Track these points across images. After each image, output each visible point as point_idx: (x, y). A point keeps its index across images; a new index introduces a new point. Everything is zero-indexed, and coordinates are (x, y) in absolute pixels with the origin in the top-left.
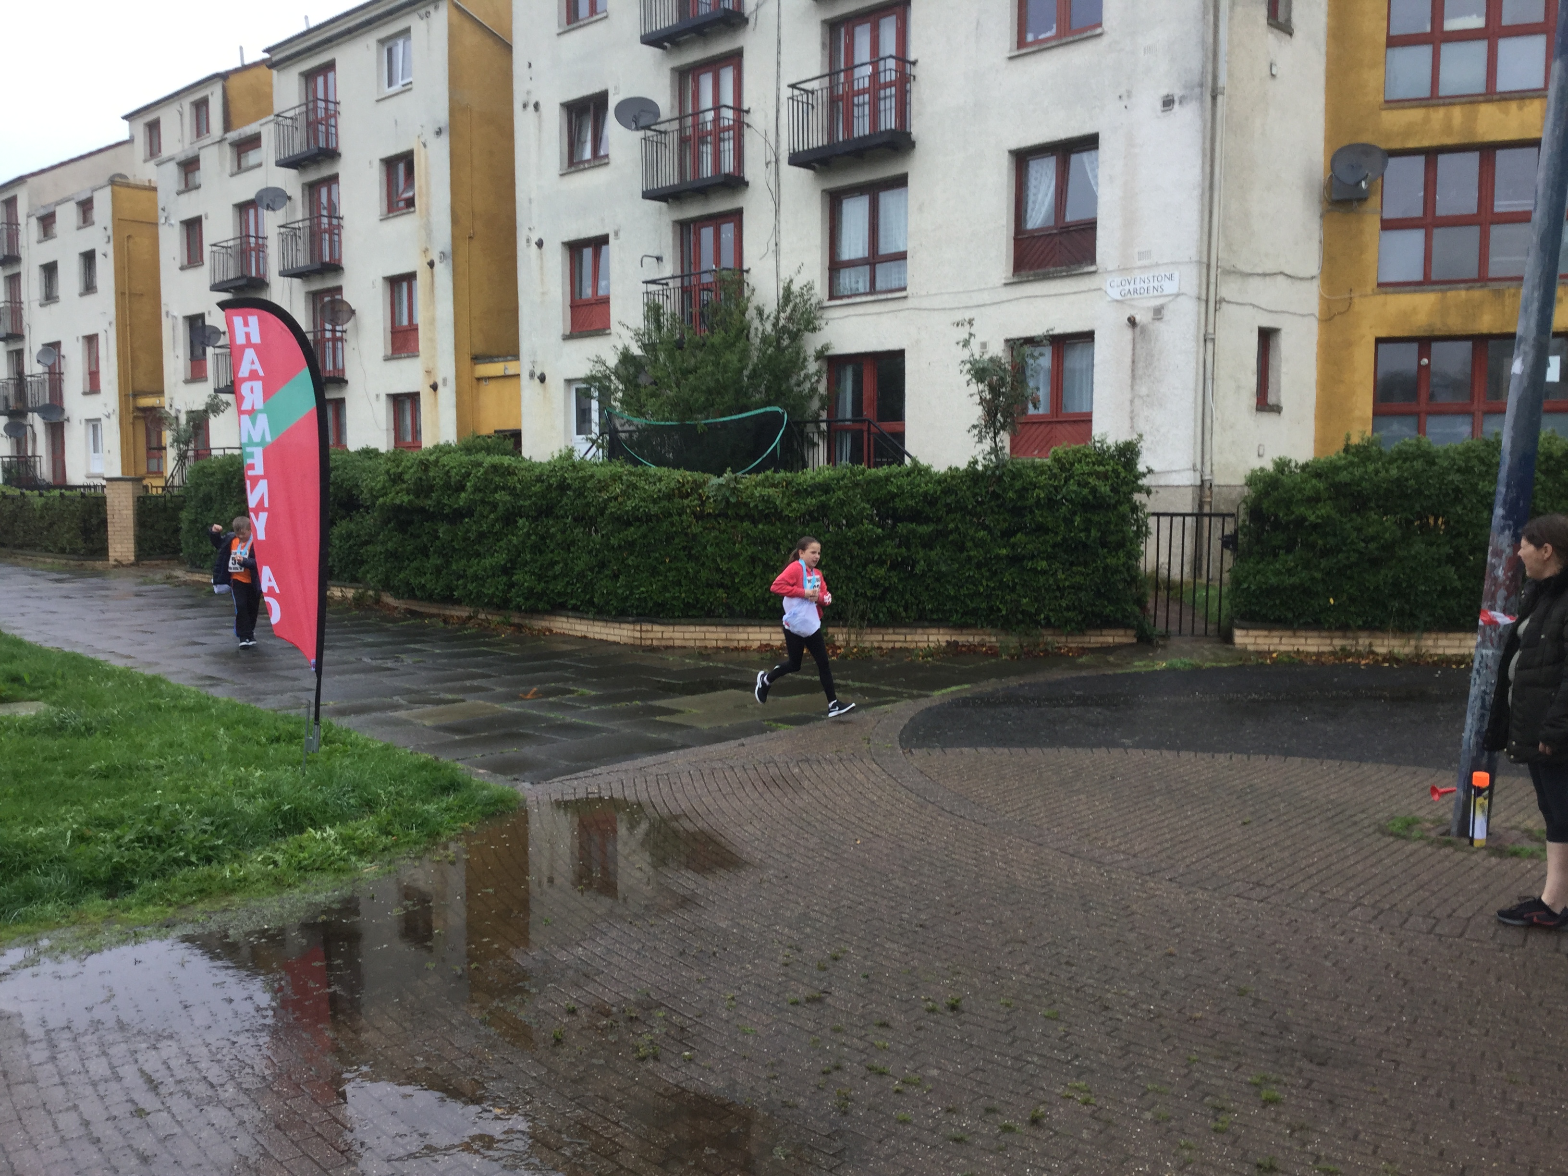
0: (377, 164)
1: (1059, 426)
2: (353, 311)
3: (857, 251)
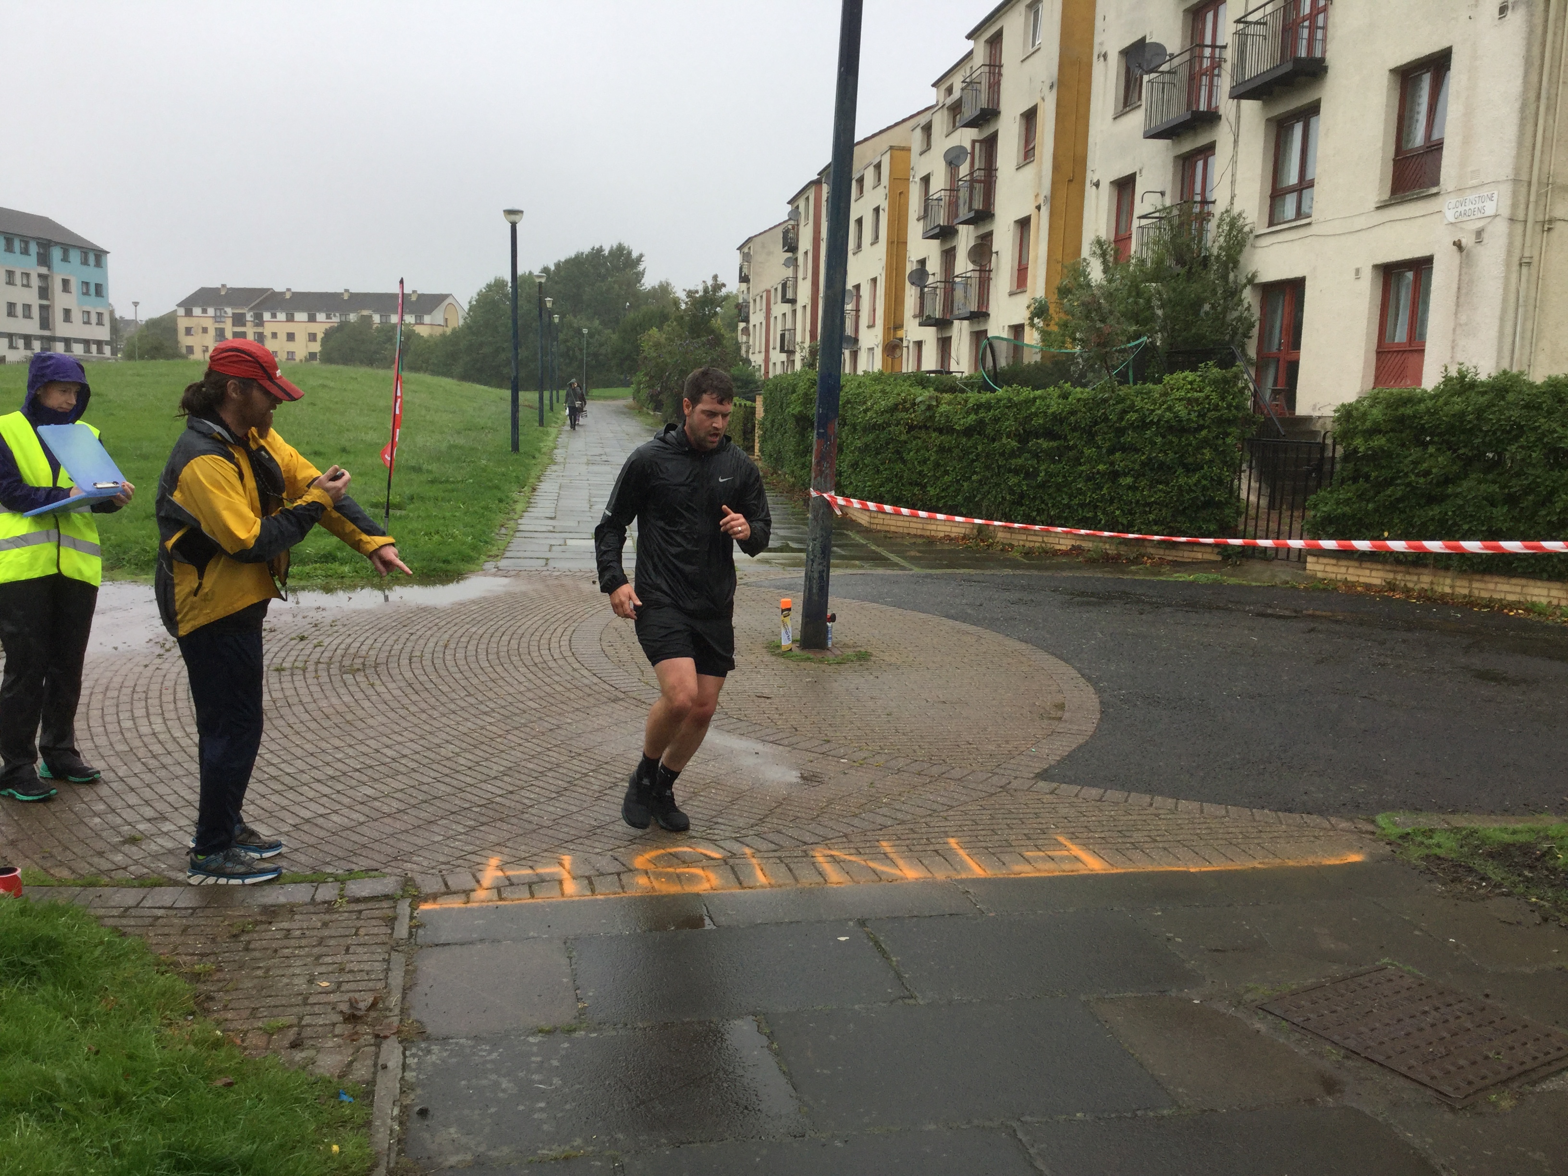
0: (1018, 119)
1: (1410, 355)
2: (997, 253)
3: (1292, 178)
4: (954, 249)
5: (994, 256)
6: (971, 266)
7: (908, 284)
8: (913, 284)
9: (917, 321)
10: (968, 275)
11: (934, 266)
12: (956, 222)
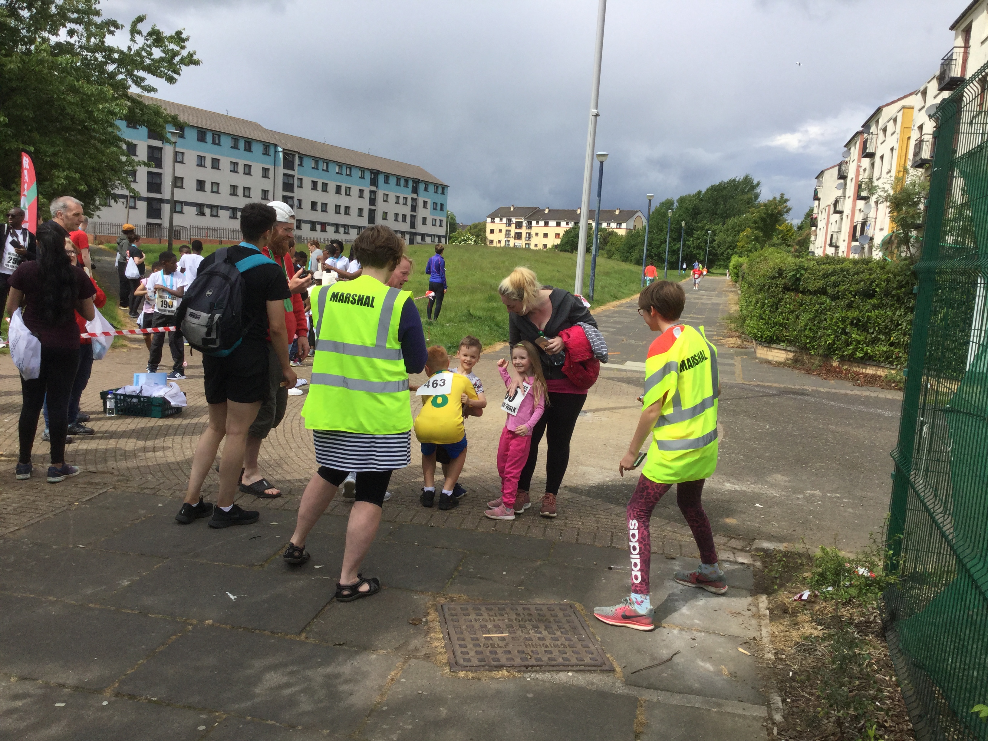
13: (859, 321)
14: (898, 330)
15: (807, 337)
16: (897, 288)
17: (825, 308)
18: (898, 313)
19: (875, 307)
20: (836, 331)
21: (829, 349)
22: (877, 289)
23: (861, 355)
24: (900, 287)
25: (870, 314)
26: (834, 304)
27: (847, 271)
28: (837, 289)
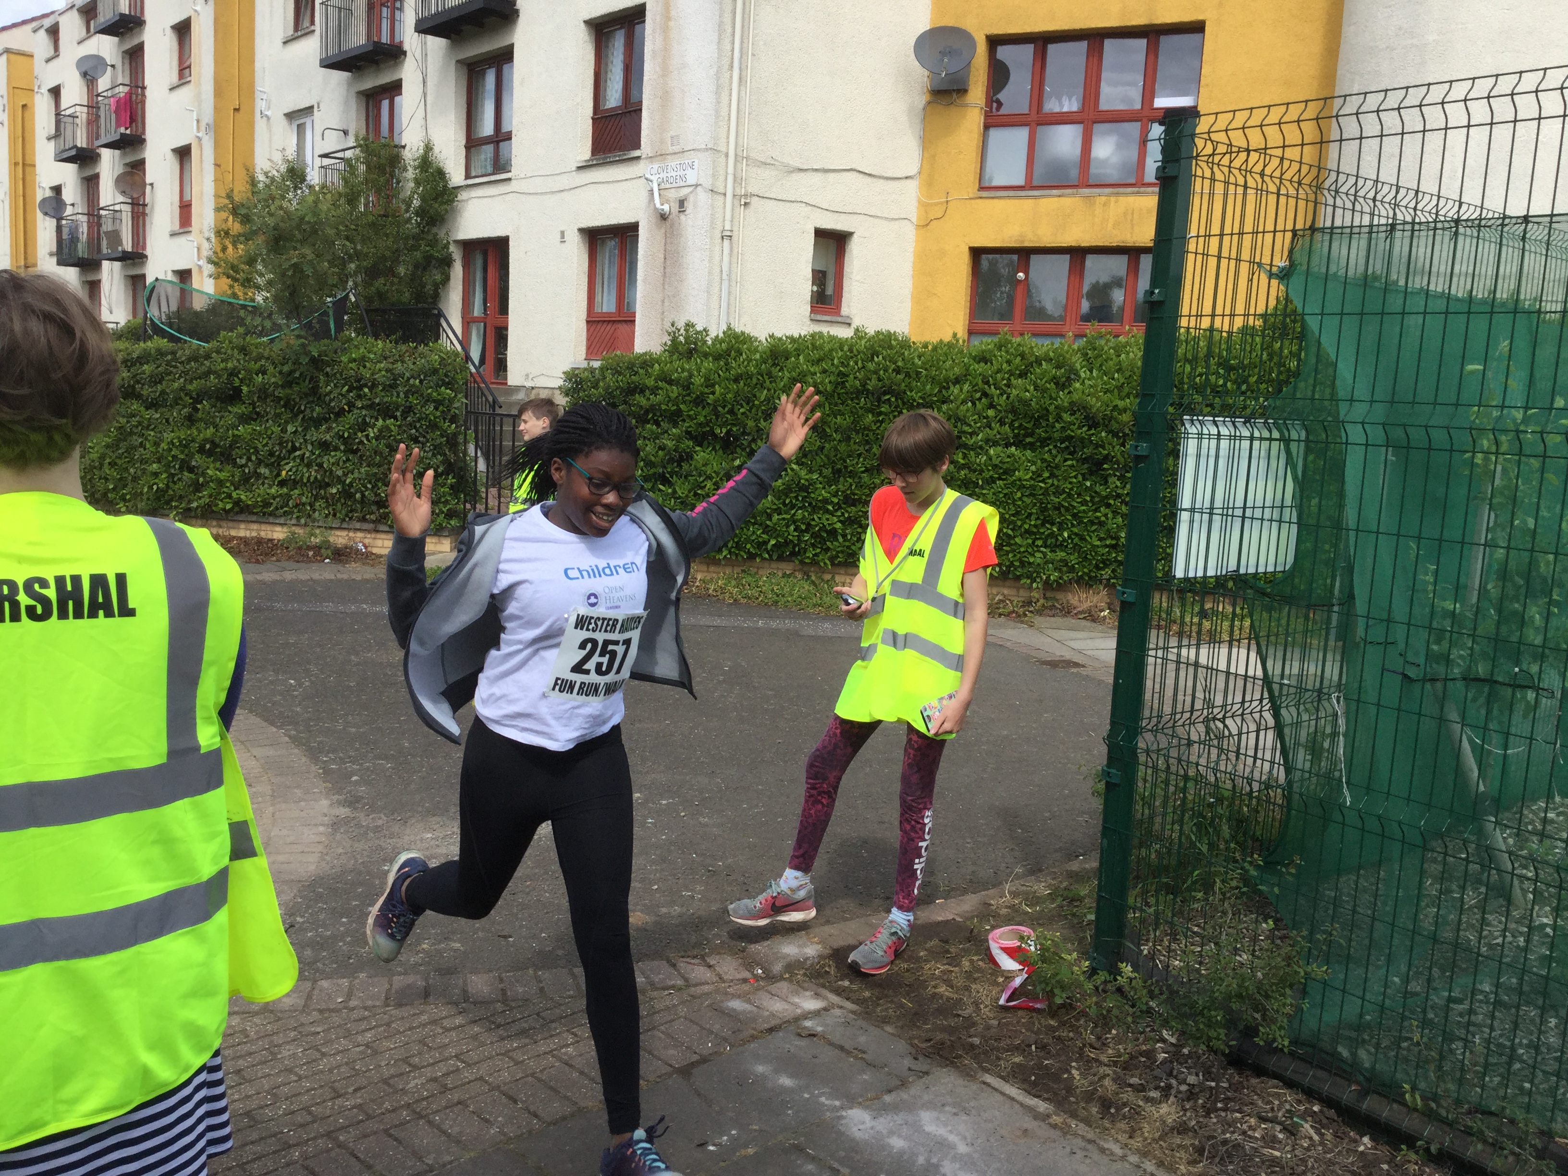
0: (169, 31)
1: (619, 326)
2: (152, 184)
3: (487, 128)
4: (96, 177)
5: (148, 188)
6: (121, 198)
7: (39, 215)
8: (46, 214)
9: (54, 259)
10: (117, 208)
11: (71, 194)
12: (97, 143)
13: (213, 442)
14: (294, 459)
15: (107, 479)
16: (283, 387)
17: (140, 423)
18: (290, 428)
19: (245, 419)
20: (168, 466)
21: (158, 499)
22: (245, 389)
23: (228, 507)
24: (288, 384)
25: (236, 432)
26: (158, 416)
27: (174, 353)
28: (159, 387)
